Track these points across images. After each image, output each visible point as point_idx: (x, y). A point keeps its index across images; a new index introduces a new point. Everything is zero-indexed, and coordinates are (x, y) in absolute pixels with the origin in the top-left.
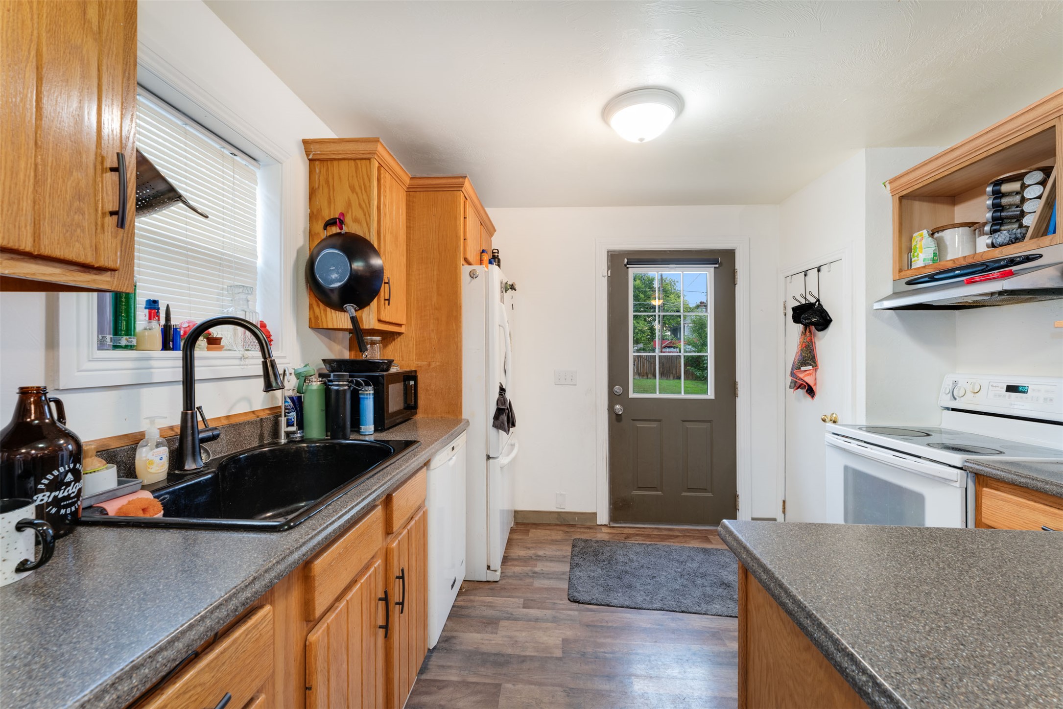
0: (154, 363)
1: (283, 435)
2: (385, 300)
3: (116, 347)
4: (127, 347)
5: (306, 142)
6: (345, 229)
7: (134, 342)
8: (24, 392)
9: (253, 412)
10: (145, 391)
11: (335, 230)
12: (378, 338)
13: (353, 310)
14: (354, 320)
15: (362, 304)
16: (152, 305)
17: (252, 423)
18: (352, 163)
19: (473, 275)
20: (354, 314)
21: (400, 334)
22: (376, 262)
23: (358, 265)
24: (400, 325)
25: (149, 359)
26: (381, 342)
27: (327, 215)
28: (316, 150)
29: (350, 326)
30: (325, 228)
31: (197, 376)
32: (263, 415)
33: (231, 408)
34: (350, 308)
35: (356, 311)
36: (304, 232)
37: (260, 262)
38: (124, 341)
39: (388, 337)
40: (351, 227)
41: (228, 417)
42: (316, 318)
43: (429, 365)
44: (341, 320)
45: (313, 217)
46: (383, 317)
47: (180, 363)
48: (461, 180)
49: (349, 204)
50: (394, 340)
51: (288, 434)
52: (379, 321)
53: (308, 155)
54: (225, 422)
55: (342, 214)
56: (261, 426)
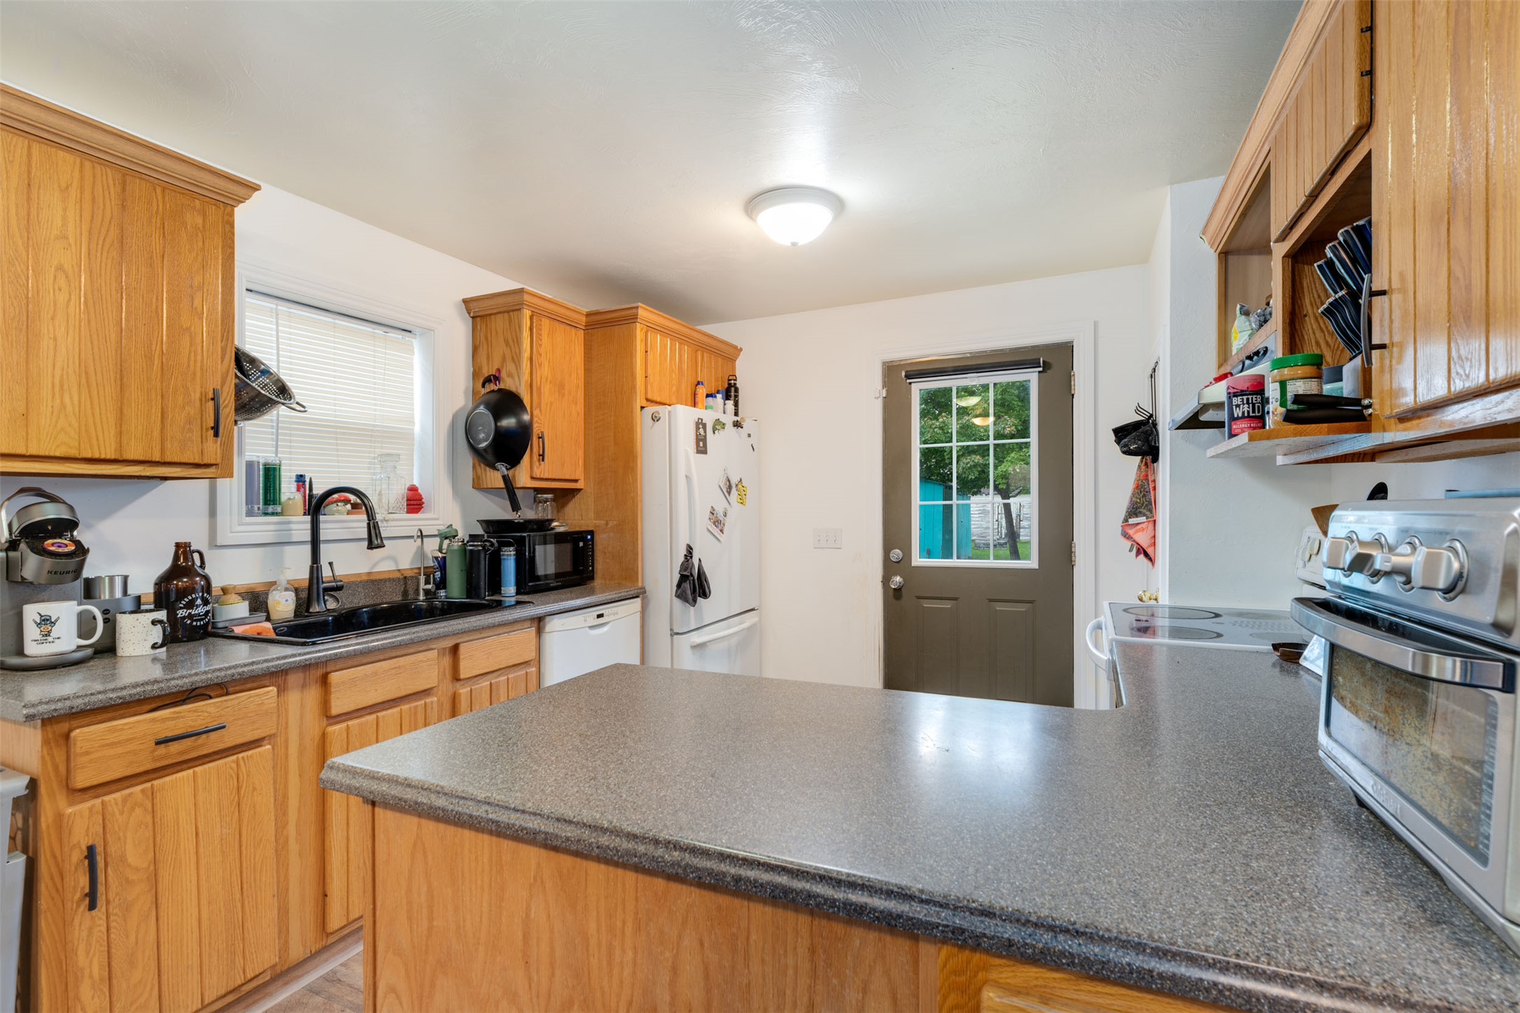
0: (293, 526)
1: (422, 592)
2: (540, 455)
3: (266, 514)
4: (273, 514)
5: (465, 301)
6: (502, 386)
7: (279, 509)
8: (178, 545)
9: (399, 570)
10: (288, 548)
11: (492, 387)
12: (550, 496)
13: (504, 469)
14: (505, 478)
15: (514, 461)
16: (300, 479)
17: (394, 580)
18: (506, 315)
19: (655, 418)
20: (506, 473)
21: (579, 490)
22: (526, 417)
23: (508, 422)
24: (576, 481)
25: (289, 523)
26: (554, 500)
27: (486, 372)
28: (476, 307)
29: (502, 485)
30: (483, 386)
31: (322, 537)
32: (408, 574)
33: (375, 565)
34: (502, 467)
35: (507, 469)
36: (466, 392)
37: (417, 429)
38: (270, 509)
39: (564, 496)
40: (508, 384)
41: (369, 574)
42: (478, 478)
43: (607, 524)
44: (495, 478)
45: (475, 375)
46: (537, 473)
47: (309, 526)
48: (634, 311)
49: (504, 360)
50: (574, 497)
51: (427, 592)
52: (532, 478)
53: (469, 313)
54: (365, 578)
55: (499, 370)
56: (405, 584)
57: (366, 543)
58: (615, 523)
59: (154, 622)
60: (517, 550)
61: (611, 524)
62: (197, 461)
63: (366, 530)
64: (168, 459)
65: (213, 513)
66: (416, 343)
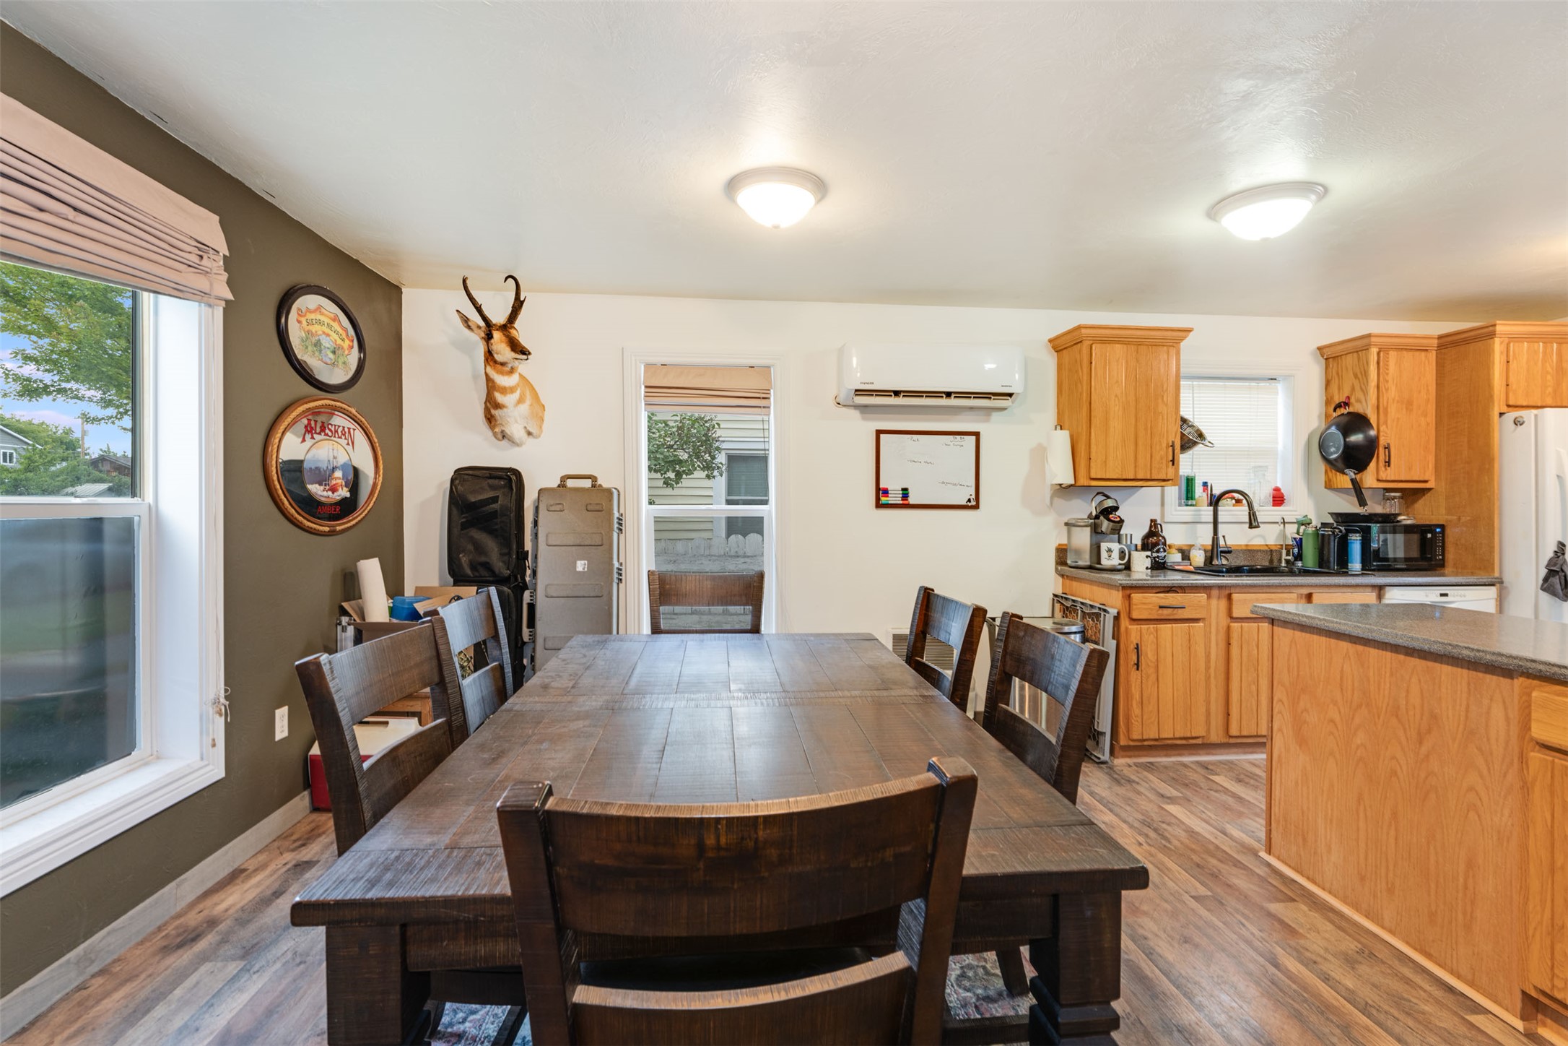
0: (1202, 513)
1: (1283, 561)
2: (1386, 462)
3: (1187, 505)
4: (1191, 505)
5: (1319, 349)
6: (1351, 410)
7: (1194, 502)
8: (1152, 521)
9: (1267, 545)
10: (1199, 526)
11: (1343, 411)
12: (1398, 494)
13: (1352, 474)
14: (1353, 481)
15: (1361, 466)
16: (1205, 484)
17: (1263, 551)
18: (1355, 355)
19: (1517, 422)
20: (1354, 476)
21: (1430, 489)
22: (1373, 433)
23: (1357, 438)
24: (1426, 482)
25: (1200, 511)
26: (1401, 498)
27: (1337, 400)
28: (1328, 352)
29: (1350, 486)
30: (1335, 410)
31: (1220, 520)
32: (1274, 548)
33: (1250, 541)
34: (1351, 473)
35: (1355, 474)
36: (1319, 417)
37: (1280, 447)
38: (1190, 502)
39: (1412, 495)
40: (1356, 407)
41: (1247, 545)
42: (1330, 480)
44: (1344, 480)
45: (1328, 402)
46: (1383, 476)
47: (1212, 513)
48: (1491, 328)
49: (1353, 389)
50: (1424, 495)
51: (1287, 561)
52: (1378, 480)
53: (1323, 357)
54: (1244, 548)
55: (1348, 398)
56: (1272, 555)
57: (1248, 525)
58: (1468, 518)
59: (1147, 557)
60: (1362, 537)
61: (1463, 519)
62: (1165, 478)
63: (1247, 517)
64: (1139, 477)
65: (1163, 504)
66: (1280, 386)
